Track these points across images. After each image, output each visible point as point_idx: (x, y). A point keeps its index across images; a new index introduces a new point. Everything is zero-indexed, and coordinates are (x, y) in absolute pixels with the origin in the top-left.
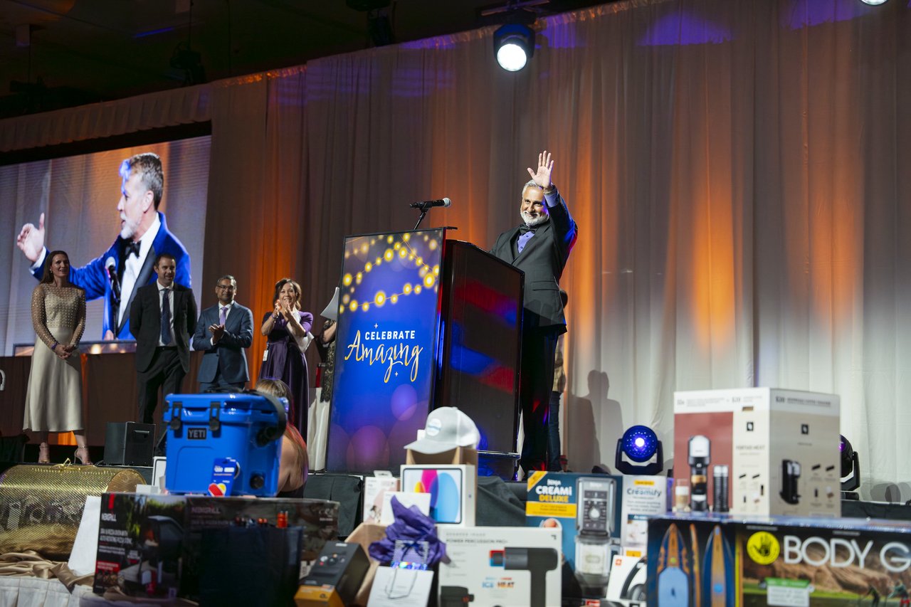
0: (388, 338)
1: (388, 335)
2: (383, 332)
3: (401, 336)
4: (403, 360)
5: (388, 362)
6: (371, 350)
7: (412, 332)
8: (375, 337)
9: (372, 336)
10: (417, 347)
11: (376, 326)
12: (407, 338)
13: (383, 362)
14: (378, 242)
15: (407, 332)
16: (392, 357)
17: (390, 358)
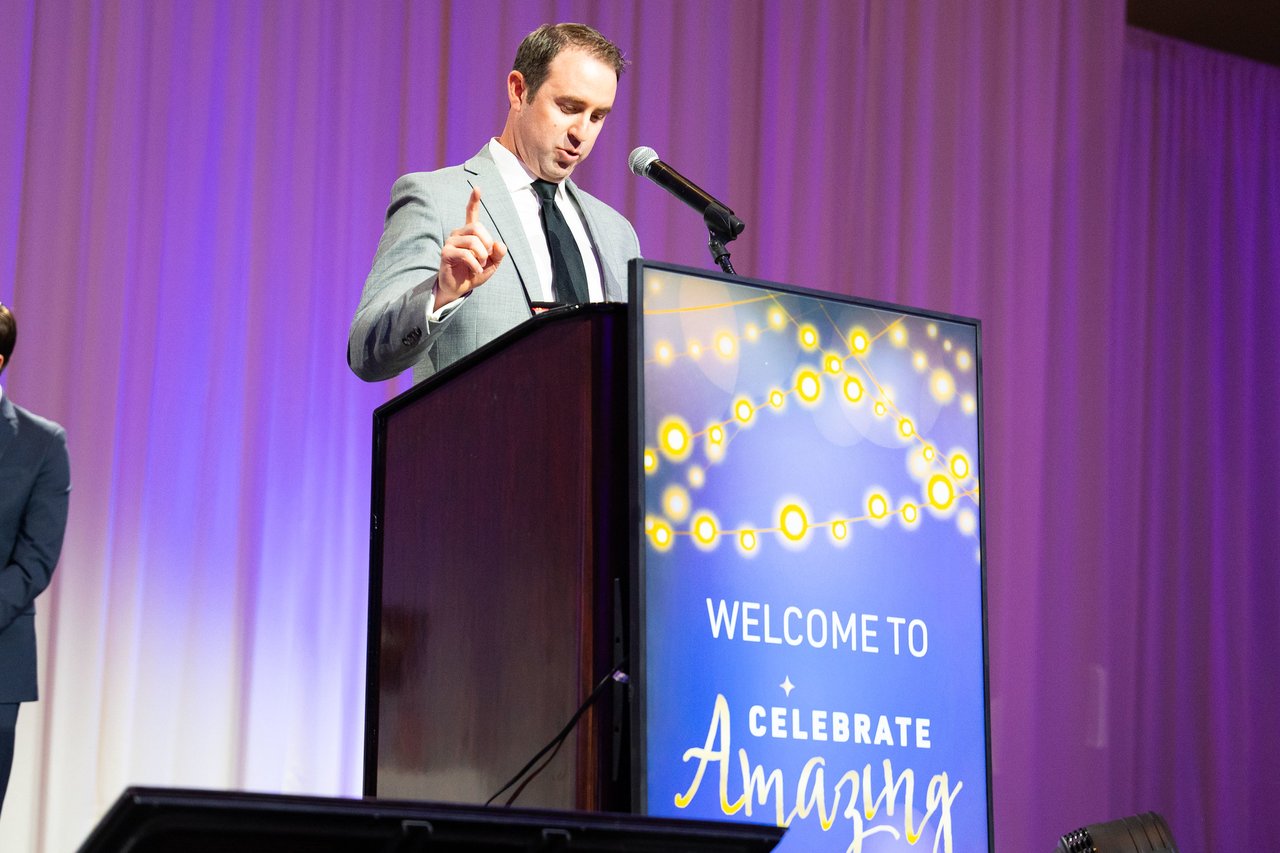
0: (837, 738)
1: (837, 726)
2: (818, 715)
3: (884, 734)
4: (898, 820)
5: (844, 829)
6: (777, 775)
7: (922, 723)
8: (788, 727)
9: (777, 722)
10: (943, 779)
11: (788, 686)
12: (904, 742)
13: (826, 823)
14: (768, 335)
15: (903, 722)
16: (860, 806)
17: (851, 812)
